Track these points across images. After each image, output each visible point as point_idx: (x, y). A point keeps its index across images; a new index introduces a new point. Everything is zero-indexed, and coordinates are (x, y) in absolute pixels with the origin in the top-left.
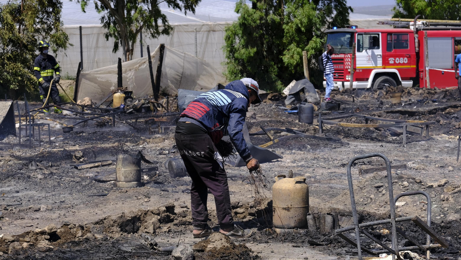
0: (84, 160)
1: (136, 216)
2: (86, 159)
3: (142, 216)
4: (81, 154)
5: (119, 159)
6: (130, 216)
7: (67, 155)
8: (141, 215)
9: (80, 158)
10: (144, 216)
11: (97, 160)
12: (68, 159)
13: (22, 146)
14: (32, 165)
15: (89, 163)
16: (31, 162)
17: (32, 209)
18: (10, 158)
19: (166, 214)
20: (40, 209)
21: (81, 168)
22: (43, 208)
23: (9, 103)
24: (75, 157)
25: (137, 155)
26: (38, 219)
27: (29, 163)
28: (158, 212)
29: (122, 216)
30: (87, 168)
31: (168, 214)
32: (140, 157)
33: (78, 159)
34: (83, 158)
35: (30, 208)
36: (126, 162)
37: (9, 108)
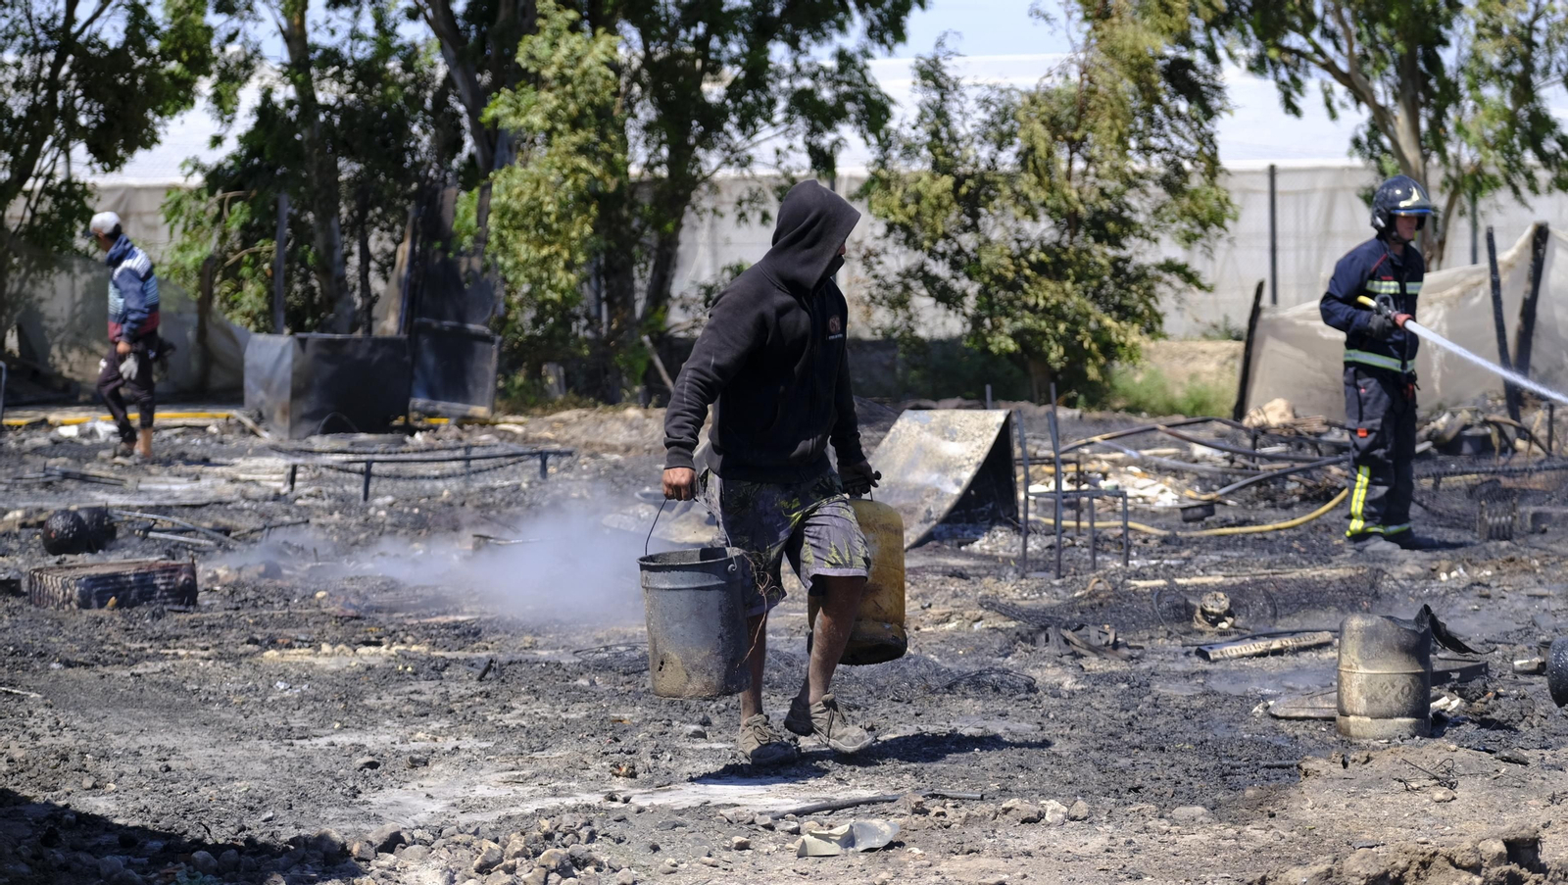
0: (1233, 626)
1: (1387, 873)
2: (1239, 622)
3: (1412, 871)
4: (1225, 604)
5: (1351, 630)
6: (1363, 872)
7: (1176, 608)
8: (1406, 869)
9: (1220, 618)
10: (1417, 874)
11: (1279, 628)
12: (1179, 619)
13: (1025, 565)
14: (1047, 640)
15: (1254, 638)
16: (1044, 628)
17: (1013, 812)
18: (981, 612)
19: (1506, 868)
20: (1041, 816)
21: (1218, 656)
22: (1055, 811)
23: (998, 417)
24: (1204, 613)
25: (1419, 620)
26: (1029, 854)
27: (1039, 632)
28: (1473, 860)
29: (1330, 870)
30: (1243, 656)
31: (1514, 867)
32: (1427, 626)
33: (1214, 623)
34: (1230, 620)
35: (1007, 811)
36: (1374, 645)
37: (995, 434)
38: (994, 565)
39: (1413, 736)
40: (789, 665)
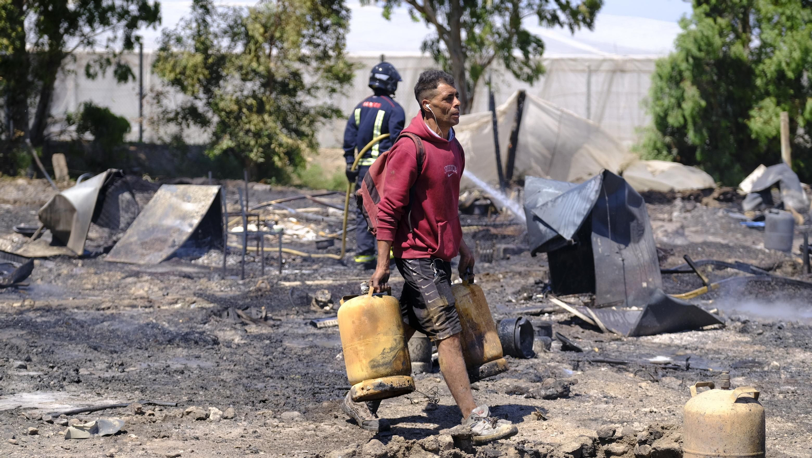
0: (332, 308)
1: (386, 453)
2: (336, 306)
3: (401, 452)
4: (328, 296)
6: (373, 453)
7: (302, 298)
8: (398, 451)
9: (325, 304)
10: (404, 454)
12: (302, 304)
13: (224, 272)
14: (228, 315)
16: (226, 309)
17: (191, 414)
18: (195, 298)
19: (453, 451)
20: (207, 416)
21: (322, 325)
22: (215, 414)
24: (317, 301)
26: (197, 438)
27: (224, 310)
28: (434, 446)
29: (355, 452)
30: (336, 326)
31: (457, 450)
33: (322, 307)
34: (331, 305)
35: (188, 413)
38: (207, 271)
39: (422, 372)
40: (82, 327)
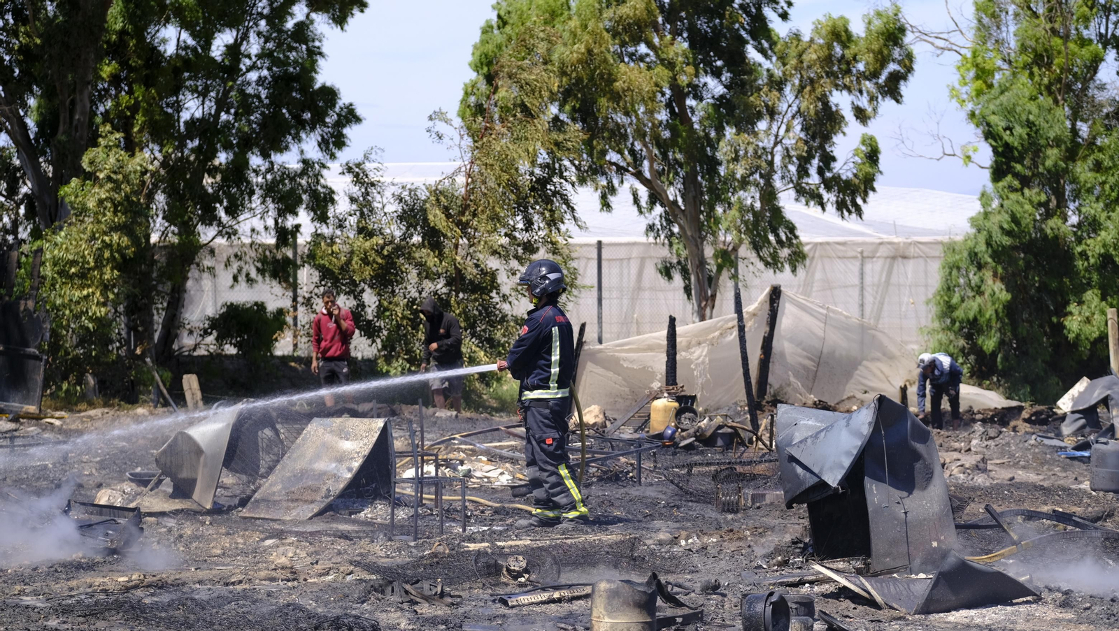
0: (528, 580)
2: (533, 577)
4: (524, 564)
5: (599, 591)
7: (489, 566)
9: (520, 574)
11: (563, 580)
12: (489, 574)
13: (391, 530)
14: (393, 591)
15: (544, 589)
16: (391, 582)
18: (352, 568)
21: (515, 603)
23: (380, 423)
24: (508, 570)
25: (648, 584)
27: (387, 585)
30: (533, 603)
32: (654, 587)
33: (516, 578)
34: (527, 576)
36: (615, 602)
37: (377, 435)
38: (371, 530)
40: (203, 608)
